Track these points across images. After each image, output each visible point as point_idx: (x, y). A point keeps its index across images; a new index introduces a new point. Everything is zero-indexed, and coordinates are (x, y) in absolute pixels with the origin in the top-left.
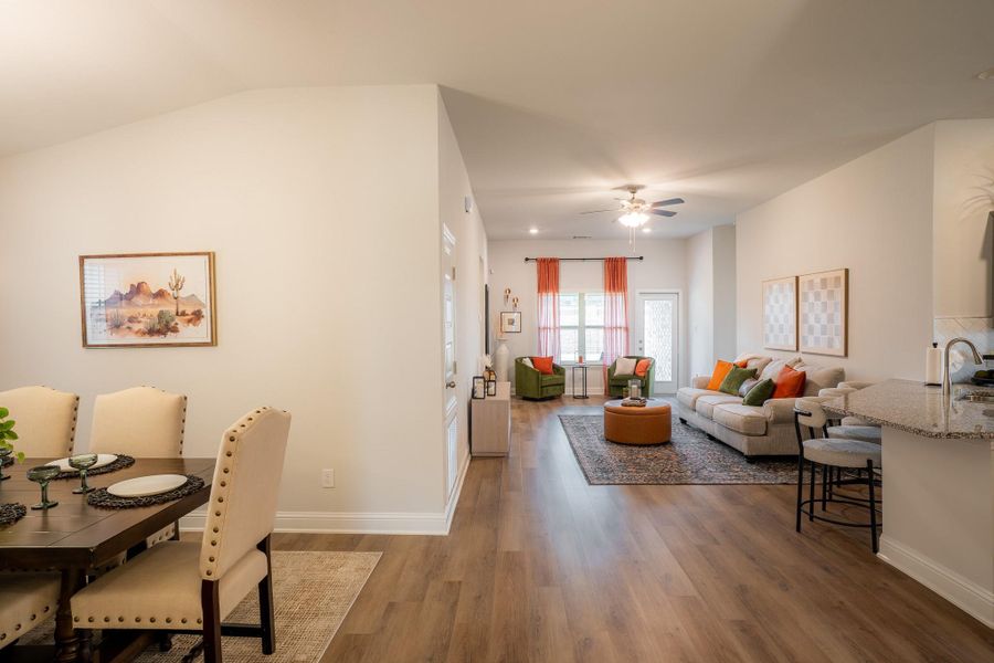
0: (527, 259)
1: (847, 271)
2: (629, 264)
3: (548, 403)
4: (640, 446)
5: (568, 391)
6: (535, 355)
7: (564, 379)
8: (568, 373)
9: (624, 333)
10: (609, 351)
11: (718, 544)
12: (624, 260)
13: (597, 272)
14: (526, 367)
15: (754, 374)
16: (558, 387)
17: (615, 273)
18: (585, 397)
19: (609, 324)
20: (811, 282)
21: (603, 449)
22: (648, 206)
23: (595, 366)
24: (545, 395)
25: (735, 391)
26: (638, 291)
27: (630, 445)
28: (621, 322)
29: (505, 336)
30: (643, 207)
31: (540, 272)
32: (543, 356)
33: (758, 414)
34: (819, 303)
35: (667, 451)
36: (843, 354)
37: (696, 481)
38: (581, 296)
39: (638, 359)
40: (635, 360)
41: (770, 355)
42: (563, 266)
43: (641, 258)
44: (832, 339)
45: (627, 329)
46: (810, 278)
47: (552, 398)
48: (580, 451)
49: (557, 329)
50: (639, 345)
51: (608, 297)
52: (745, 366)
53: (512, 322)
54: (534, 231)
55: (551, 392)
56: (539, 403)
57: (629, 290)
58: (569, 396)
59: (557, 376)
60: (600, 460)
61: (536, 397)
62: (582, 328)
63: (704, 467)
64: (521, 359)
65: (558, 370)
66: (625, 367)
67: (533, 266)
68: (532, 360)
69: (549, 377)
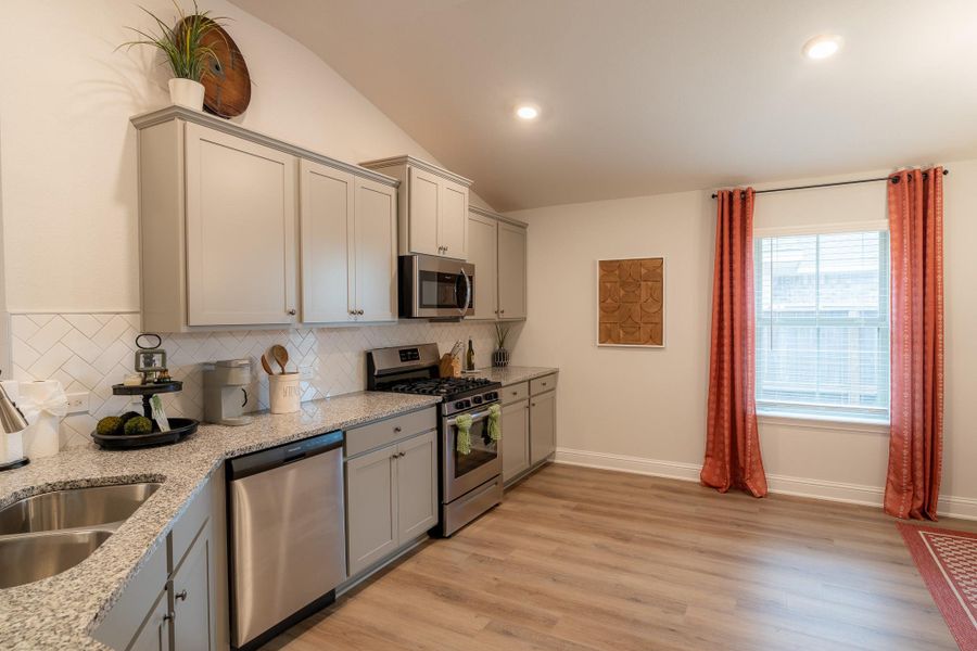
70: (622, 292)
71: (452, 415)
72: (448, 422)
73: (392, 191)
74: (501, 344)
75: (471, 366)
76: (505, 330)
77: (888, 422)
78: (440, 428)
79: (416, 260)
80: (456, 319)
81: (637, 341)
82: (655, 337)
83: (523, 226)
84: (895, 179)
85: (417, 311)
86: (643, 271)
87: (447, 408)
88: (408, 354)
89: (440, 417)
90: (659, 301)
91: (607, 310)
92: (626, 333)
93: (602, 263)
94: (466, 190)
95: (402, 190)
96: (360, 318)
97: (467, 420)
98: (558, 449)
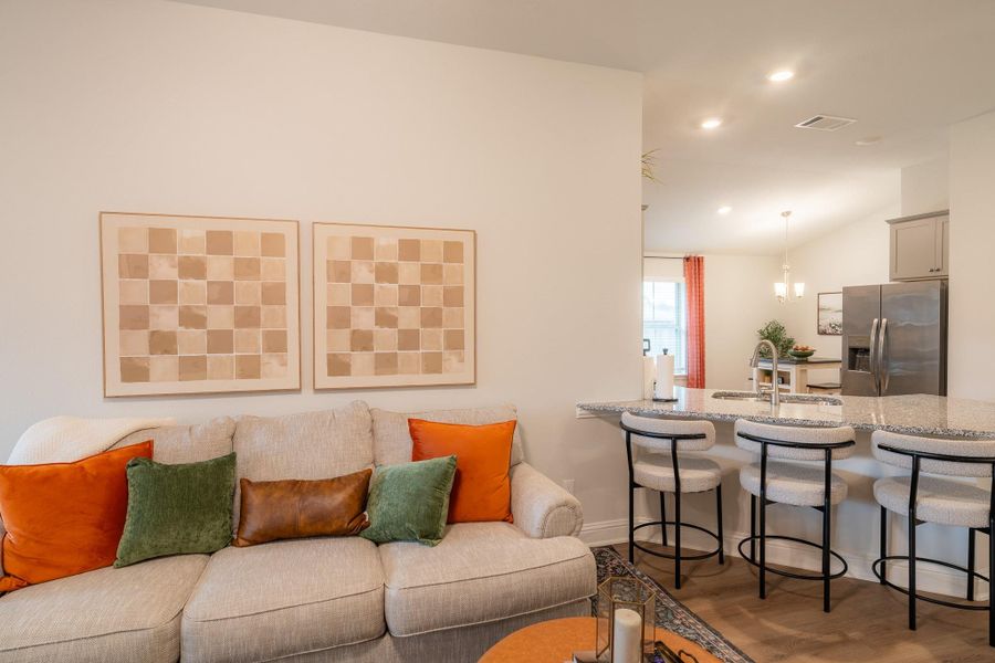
36: (472, 381)
77: (684, 373)
84: (687, 259)
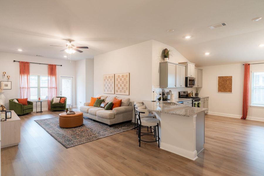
0: (14, 61)
1: (129, 73)
2: (57, 67)
3: (26, 116)
4: (74, 128)
5: (34, 110)
6: (19, 98)
7: (33, 106)
8: (34, 104)
9: (55, 90)
10: (50, 95)
11: (126, 159)
12: (55, 66)
13: (46, 68)
14: (15, 103)
15: (103, 101)
16: (30, 109)
17: (52, 70)
18: (41, 112)
19: (50, 86)
20: (119, 76)
21: (62, 132)
22: (75, 48)
23: (45, 101)
24: (25, 113)
25: (99, 106)
26: (60, 76)
27: (71, 128)
28: (54, 86)
29: (3, 91)
30: (73, 47)
31: (20, 66)
32: (22, 98)
33: (112, 113)
34: (121, 81)
35: (84, 128)
36: (128, 94)
37: (101, 137)
38: (39, 77)
39: (61, 98)
40: (60, 98)
41: (106, 95)
42: (31, 66)
43: (61, 66)
44: (125, 91)
45: (56, 88)
46: (119, 75)
47: (27, 114)
48: (53, 135)
49: (28, 88)
50: (60, 93)
51: (50, 78)
52: (100, 98)
53: (7, 85)
54: (20, 50)
55: (27, 111)
56: (22, 116)
57: (57, 76)
58: (34, 112)
59: (30, 105)
60: (64, 137)
61: (21, 114)
62: (39, 88)
63: (100, 132)
64: (13, 100)
65: (30, 103)
66: (56, 101)
67: (18, 64)
68: (18, 100)
69: (26, 106)
70: (223, 82)
71: (194, 102)
72: (194, 103)
73: (185, 67)
74: (197, 92)
75: (192, 95)
76: (197, 89)
78: (192, 103)
79: (188, 78)
80: (192, 87)
81: (226, 92)
82: (230, 91)
83: (202, 70)
85: (188, 86)
86: (228, 78)
87: (194, 101)
88: (184, 92)
89: (193, 102)
90: (231, 84)
91: (219, 86)
92: (224, 90)
93: (219, 77)
94: (194, 65)
95: (186, 67)
96: (182, 87)
97: (197, 103)
98: (209, 112)
